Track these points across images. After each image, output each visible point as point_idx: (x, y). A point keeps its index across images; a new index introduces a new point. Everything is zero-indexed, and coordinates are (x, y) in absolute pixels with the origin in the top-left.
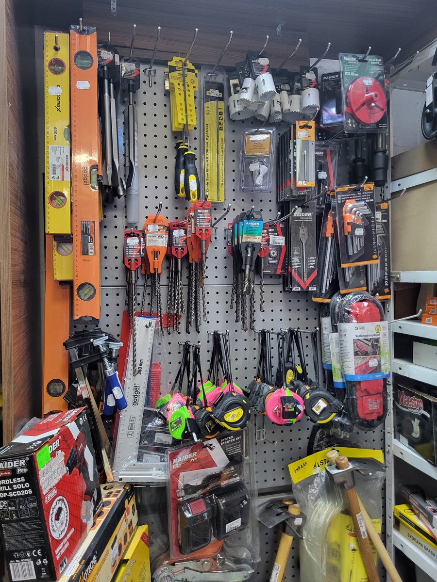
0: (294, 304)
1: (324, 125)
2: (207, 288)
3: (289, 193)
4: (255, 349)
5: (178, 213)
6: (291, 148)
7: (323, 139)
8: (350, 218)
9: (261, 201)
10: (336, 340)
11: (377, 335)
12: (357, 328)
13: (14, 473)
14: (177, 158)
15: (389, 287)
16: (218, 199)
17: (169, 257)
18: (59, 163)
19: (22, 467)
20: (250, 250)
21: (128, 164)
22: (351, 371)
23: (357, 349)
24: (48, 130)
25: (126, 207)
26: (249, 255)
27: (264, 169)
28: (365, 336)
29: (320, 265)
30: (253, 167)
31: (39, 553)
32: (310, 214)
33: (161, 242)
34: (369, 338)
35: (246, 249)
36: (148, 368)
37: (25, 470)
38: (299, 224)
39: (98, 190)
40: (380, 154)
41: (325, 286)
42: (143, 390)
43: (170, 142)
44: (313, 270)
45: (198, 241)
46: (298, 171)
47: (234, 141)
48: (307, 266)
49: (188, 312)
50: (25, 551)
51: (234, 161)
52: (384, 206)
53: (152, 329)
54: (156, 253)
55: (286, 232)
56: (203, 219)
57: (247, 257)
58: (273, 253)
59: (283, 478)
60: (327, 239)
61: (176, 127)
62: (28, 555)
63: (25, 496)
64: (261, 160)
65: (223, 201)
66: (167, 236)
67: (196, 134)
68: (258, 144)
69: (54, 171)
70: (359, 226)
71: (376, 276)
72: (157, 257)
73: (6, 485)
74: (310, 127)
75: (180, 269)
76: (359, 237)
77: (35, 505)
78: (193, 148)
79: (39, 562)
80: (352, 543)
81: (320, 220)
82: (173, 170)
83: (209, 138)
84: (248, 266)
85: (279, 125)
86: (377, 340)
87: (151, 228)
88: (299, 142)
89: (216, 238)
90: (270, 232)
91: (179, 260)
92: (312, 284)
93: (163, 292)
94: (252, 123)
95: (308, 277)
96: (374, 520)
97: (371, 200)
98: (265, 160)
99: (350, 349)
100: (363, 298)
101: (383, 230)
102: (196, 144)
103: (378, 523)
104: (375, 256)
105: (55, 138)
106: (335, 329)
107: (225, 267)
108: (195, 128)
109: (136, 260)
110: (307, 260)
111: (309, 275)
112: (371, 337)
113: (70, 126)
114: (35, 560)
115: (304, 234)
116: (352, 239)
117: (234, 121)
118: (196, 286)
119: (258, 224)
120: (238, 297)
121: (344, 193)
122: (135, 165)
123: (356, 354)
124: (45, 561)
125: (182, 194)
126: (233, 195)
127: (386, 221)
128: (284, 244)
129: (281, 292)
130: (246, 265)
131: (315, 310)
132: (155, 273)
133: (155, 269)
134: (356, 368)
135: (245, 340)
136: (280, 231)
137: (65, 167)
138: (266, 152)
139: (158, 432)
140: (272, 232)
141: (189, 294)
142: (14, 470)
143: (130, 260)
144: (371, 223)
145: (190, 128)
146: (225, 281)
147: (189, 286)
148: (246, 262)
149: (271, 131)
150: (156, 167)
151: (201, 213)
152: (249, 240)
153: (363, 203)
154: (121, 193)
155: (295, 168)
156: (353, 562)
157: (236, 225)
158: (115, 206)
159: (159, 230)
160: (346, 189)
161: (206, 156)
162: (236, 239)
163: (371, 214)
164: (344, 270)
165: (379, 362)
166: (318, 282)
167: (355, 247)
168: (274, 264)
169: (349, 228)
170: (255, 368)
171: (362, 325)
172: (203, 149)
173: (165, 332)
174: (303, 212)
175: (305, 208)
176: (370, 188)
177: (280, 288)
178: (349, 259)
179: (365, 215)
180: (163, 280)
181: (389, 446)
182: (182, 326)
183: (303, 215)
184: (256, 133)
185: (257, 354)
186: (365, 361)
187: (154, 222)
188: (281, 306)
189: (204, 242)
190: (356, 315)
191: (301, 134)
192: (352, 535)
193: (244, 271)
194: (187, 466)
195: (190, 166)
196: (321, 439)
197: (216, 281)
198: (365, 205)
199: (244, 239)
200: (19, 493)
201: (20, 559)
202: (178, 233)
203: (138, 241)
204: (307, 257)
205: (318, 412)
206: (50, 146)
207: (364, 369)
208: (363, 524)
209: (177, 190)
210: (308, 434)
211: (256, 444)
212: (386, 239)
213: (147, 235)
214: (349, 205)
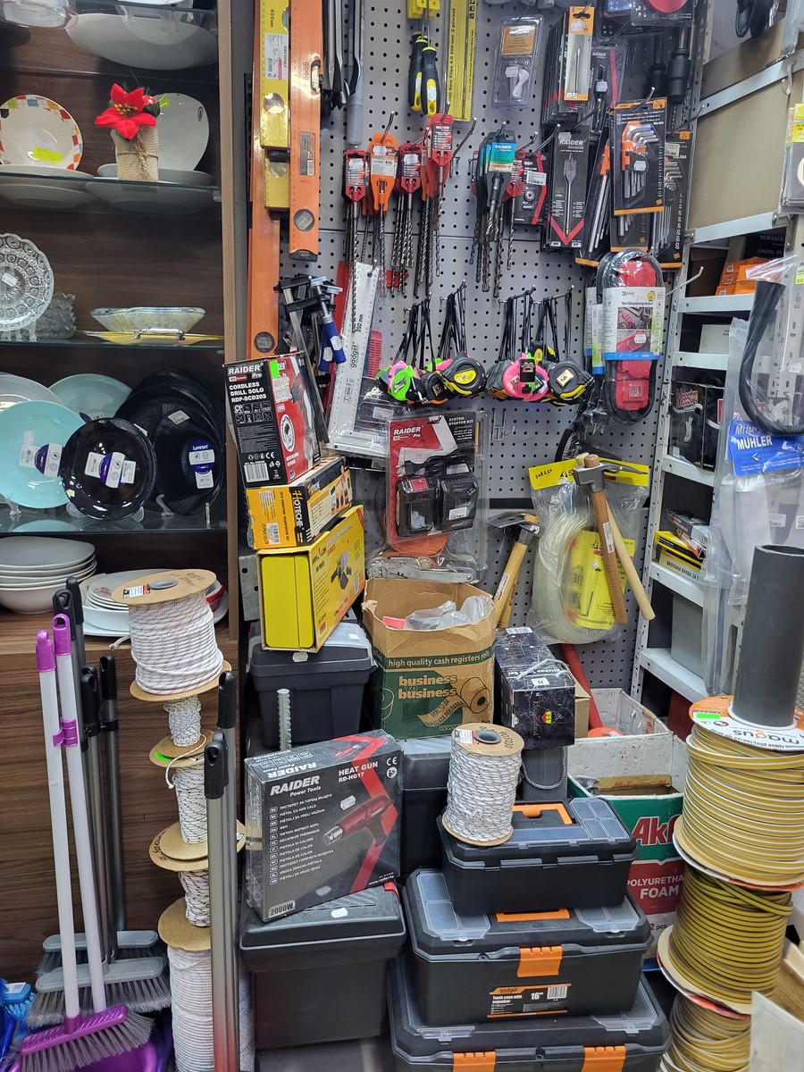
0: (554, 270)
1: (609, 13)
2: (442, 241)
3: (555, 110)
4: (498, 325)
5: (411, 136)
6: (562, 46)
7: (608, 35)
8: (632, 146)
9: (520, 123)
10: (600, 315)
11: (649, 304)
12: (625, 294)
13: (249, 378)
14: (412, 57)
15: (680, 251)
16: (463, 117)
17: (397, 193)
18: (276, 58)
19: (257, 372)
20: (497, 181)
21: (351, 63)
22: (612, 348)
23: (622, 320)
24: (264, 13)
25: (345, 124)
26: (495, 188)
27: (524, 75)
28: (634, 304)
29: (589, 214)
30: (511, 72)
31: (272, 455)
32: (581, 143)
33: (388, 170)
34: (638, 306)
35: (493, 181)
36: (368, 325)
37: (260, 375)
38: (566, 156)
39: (319, 95)
40: (681, 57)
41: (594, 243)
42: (362, 351)
43: (403, 34)
44: (579, 219)
45: (435, 168)
46: (567, 78)
47: (488, 35)
48: (571, 214)
49: (417, 267)
50: (259, 453)
51: (486, 64)
52: (685, 135)
53: (374, 279)
54: (382, 184)
55: (548, 168)
56: (442, 139)
57: (493, 190)
58: (530, 195)
59: (522, 490)
60: (601, 177)
61: (414, 12)
62: (262, 457)
63: (260, 400)
64: (520, 61)
65: (468, 120)
66: (396, 164)
67: (438, 23)
68: (519, 39)
69: (270, 66)
70: (641, 158)
71: (662, 235)
72: (384, 189)
73: (242, 390)
74: (588, 16)
75: (410, 207)
76: (638, 172)
77: (269, 409)
78: (433, 43)
79: (272, 464)
80: (597, 561)
81: (594, 152)
82: (407, 74)
83: (455, 29)
84: (493, 202)
85: (552, 12)
86: (649, 311)
87: (377, 150)
88: (571, 36)
89: (457, 173)
90: (527, 166)
91: (410, 195)
92: (576, 238)
93: (388, 241)
94: (515, 8)
95: (571, 230)
96: (627, 540)
97: (660, 123)
98: (527, 62)
99: (614, 319)
100: (637, 255)
101: (680, 170)
102: (437, 38)
103: (632, 544)
104: (659, 202)
105: (272, 23)
106: (600, 298)
107: (467, 214)
108: (438, 15)
109: (359, 188)
110: (572, 205)
111: (573, 226)
112: (641, 306)
113: (289, 9)
114: (268, 462)
115: (570, 171)
116: (630, 175)
117: (490, 5)
118: (428, 231)
119: (510, 147)
120: (480, 249)
121: (627, 111)
122: (360, 64)
123: (620, 326)
124: (278, 464)
125: (417, 107)
126: (482, 113)
127: (685, 157)
128: (544, 184)
129: (537, 252)
130: (491, 201)
131: (581, 279)
132: (380, 210)
133: (380, 205)
134: (618, 344)
135: (487, 313)
136: (540, 166)
137: (283, 62)
138: (528, 50)
139: (376, 406)
140: (531, 166)
141: (420, 246)
142: (249, 375)
143: (352, 188)
144: (657, 154)
145: (431, 14)
146: (464, 232)
147: (420, 235)
148: (491, 197)
149: (537, 21)
150: (385, 69)
151: (440, 130)
152: (497, 169)
153: (649, 126)
154: (344, 101)
155: (564, 74)
156: (596, 584)
157: (483, 149)
158: (332, 123)
159: (387, 154)
160: (629, 106)
161: (450, 55)
162: (481, 168)
163: (658, 142)
164: (618, 218)
165: (648, 338)
166: (585, 237)
167: (634, 187)
168: (530, 210)
169: (627, 160)
170: (497, 350)
171: (631, 289)
172: (446, 45)
173: (388, 294)
174: (573, 138)
175: (576, 133)
176: (661, 106)
177: (537, 246)
178: (625, 203)
179: (650, 143)
180: (388, 226)
181: (658, 461)
182: (409, 289)
183: (572, 143)
184: (518, 23)
185: (500, 332)
186: (630, 336)
187: (381, 142)
188: (536, 271)
189: (442, 168)
190: (626, 276)
191: (576, 26)
192: (597, 553)
193: (489, 209)
194: (409, 442)
195: (429, 67)
196: (573, 446)
197: (455, 232)
198: (652, 129)
199: (492, 167)
200: (254, 398)
201: (254, 461)
202: (411, 159)
203: (362, 164)
204: (572, 201)
205: (563, 383)
206: (266, 35)
207: (628, 345)
208: (610, 536)
209: (411, 101)
210: (558, 439)
211: (492, 444)
212: (682, 183)
213: (373, 160)
214: (632, 128)
